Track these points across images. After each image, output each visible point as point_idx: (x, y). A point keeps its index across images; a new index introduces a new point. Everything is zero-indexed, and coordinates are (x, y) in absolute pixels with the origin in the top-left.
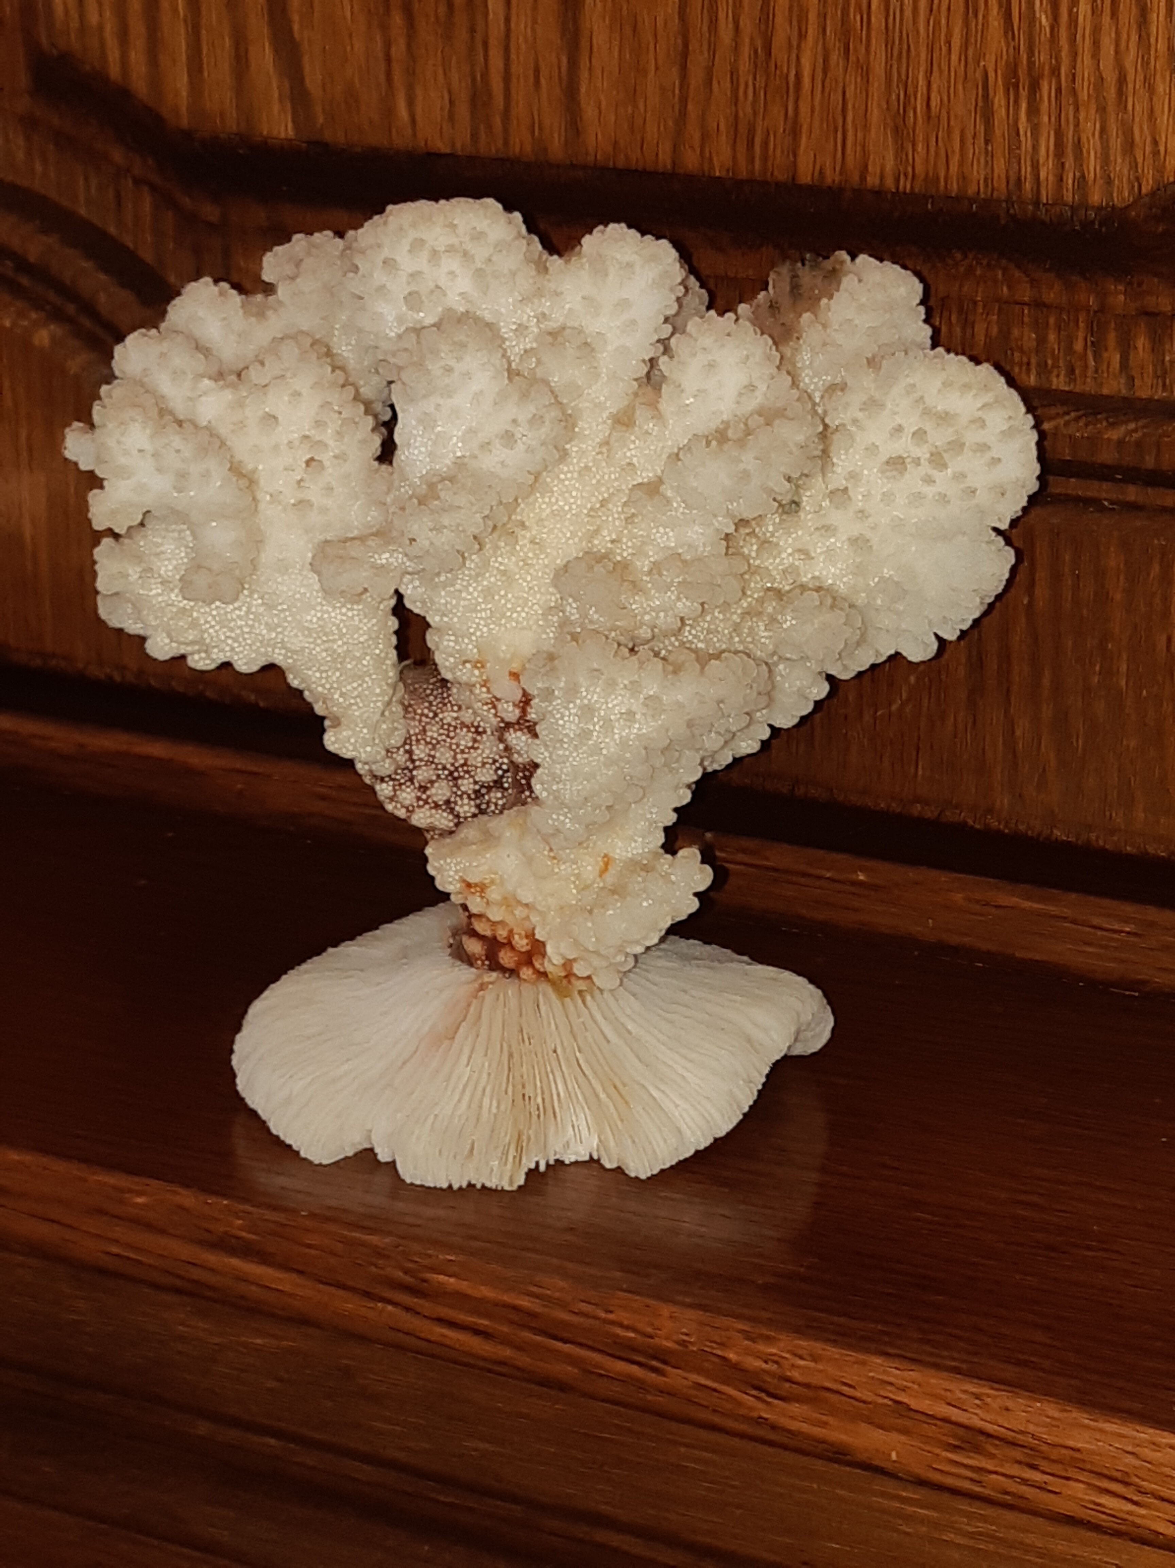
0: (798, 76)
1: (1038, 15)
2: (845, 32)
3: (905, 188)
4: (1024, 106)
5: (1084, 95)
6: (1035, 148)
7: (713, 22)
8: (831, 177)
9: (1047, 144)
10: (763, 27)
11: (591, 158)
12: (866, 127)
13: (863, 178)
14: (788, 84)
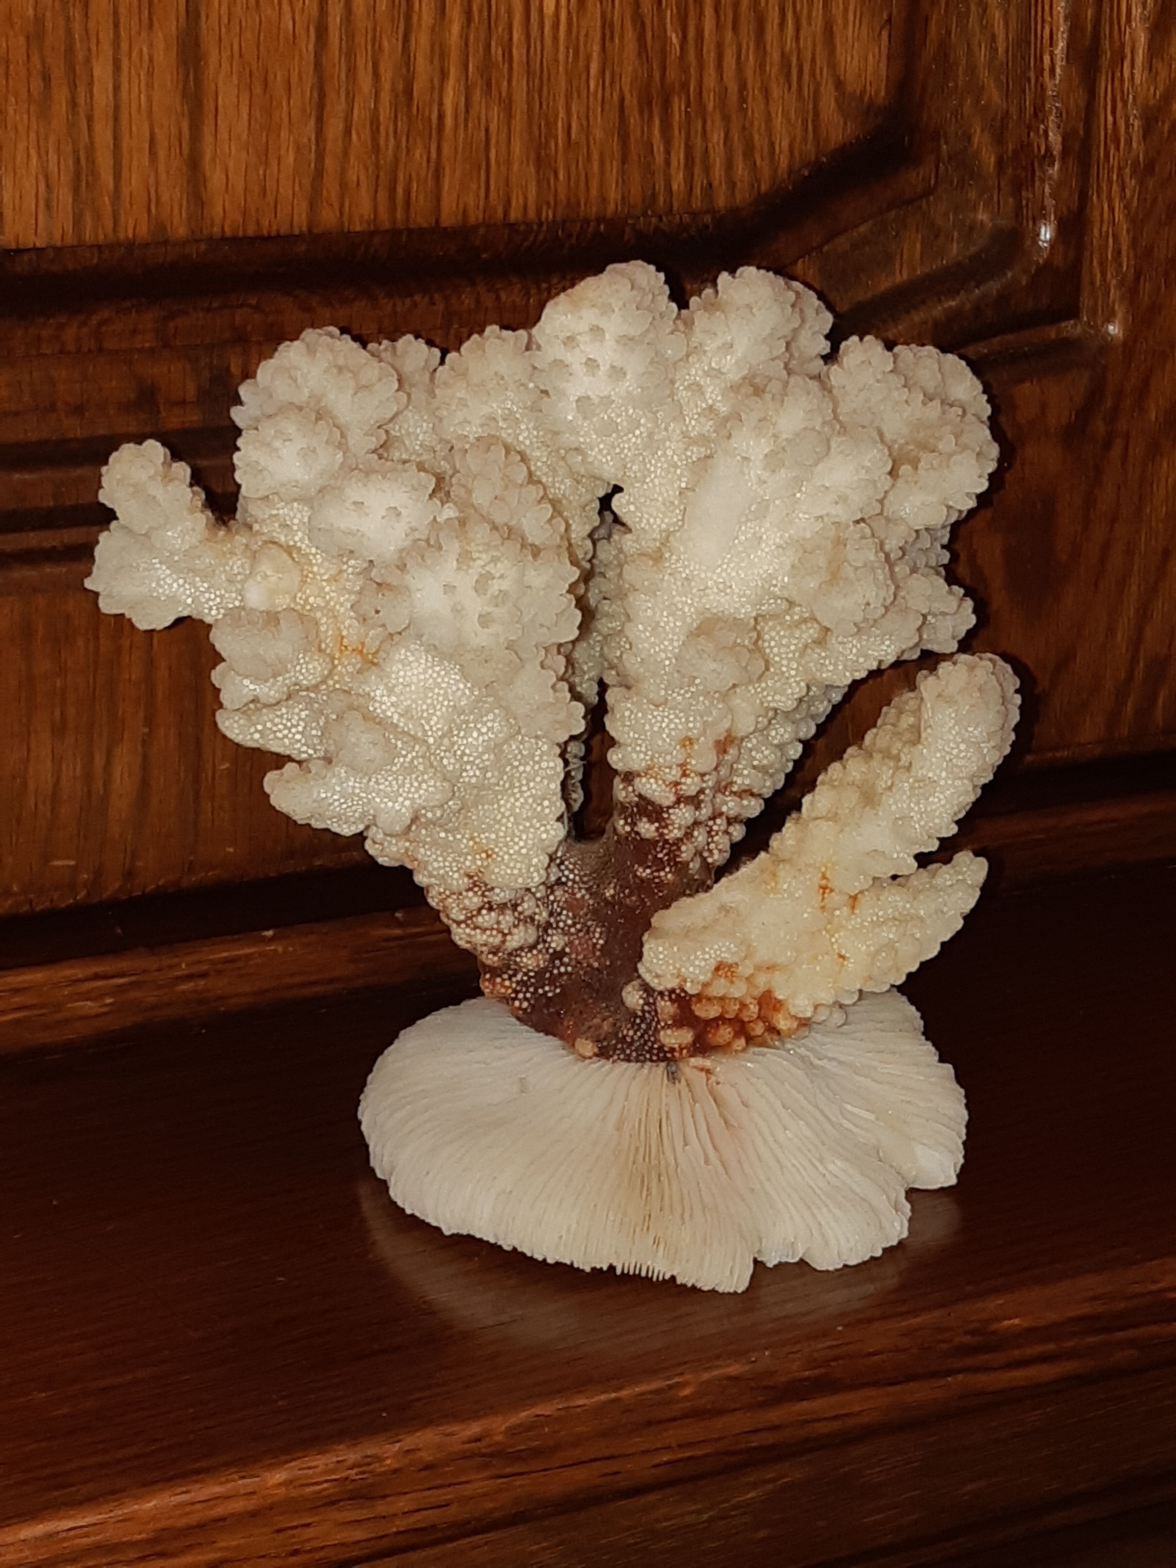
0: (441, 117)
1: (668, 34)
2: (487, 66)
3: (547, 216)
4: (657, 122)
5: (710, 106)
6: (668, 163)
7: (352, 70)
8: (475, 217)
9: (678, 156)
10: (404, 71)
11: (217, 230)
12: (509, 162)
13: (506, 214)
14: (430, 126)
